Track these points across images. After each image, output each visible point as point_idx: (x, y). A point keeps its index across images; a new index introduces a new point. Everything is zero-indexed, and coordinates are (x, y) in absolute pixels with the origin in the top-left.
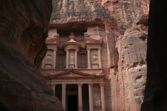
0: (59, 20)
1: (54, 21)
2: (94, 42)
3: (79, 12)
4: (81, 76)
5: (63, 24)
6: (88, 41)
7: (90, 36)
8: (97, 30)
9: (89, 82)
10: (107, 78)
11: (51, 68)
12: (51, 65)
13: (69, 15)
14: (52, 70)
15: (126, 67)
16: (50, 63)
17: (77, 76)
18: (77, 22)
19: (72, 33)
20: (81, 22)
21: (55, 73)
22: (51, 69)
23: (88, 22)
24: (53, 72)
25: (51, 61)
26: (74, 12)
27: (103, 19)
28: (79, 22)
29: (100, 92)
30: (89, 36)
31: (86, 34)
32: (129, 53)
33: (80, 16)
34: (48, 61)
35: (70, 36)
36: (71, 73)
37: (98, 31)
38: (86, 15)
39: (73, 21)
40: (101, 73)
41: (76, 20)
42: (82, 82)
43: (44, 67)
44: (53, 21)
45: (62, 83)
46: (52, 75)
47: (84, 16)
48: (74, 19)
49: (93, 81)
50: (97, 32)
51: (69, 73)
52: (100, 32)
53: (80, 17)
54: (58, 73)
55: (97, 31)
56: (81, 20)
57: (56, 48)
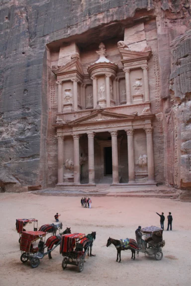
0: (77, 27)
1: (69, 32)
2: (136, 57)
3: (107, 3)
4: (115, 118)
5: (83, 34)
6: (125, 56)
7: (129, 46)
8: (141, 31)
9: (127, 127)
10: (158, 118)
11: (72, 110)
12: (71, 105)
13: (90, 14)
14: (72, 113)
15: (176, 101)
16: (69, 102)
17: (109, 118)
18: (104, 24)
19: (102, 46)
20: (111, 22)
21: (78, 117)
22: (70, 112)
23: (123, 20)
24: (74, 117)
25: (71, 99)
26: (99, 6)
27: (151, 6)
28: (107, 24)
29: (146, 141)
30: (126, 47)
31: (120, 43)
32: (179, 75)
33: (108, 11)
34: (67, 100)
35: (97, 52)
36: (100, 115)
37: (144, 32)
38: (119, 7)
39: (97, 24)
40: (147, 111)
41: (101, 22)
42: (116, 128)
43: (62, 109)
44: (67, 32)
45: (88, 132)
46: (71, 122)
47: (115, 10)
48: (99, 20)
49: (134, 124)
50: (142, 35)
51: (96, 115)
52: (148, 33)
53: (108, 14)
54: (80, 117)
55: (141, 33)
56: (110, 19)
57: (75, 78)
